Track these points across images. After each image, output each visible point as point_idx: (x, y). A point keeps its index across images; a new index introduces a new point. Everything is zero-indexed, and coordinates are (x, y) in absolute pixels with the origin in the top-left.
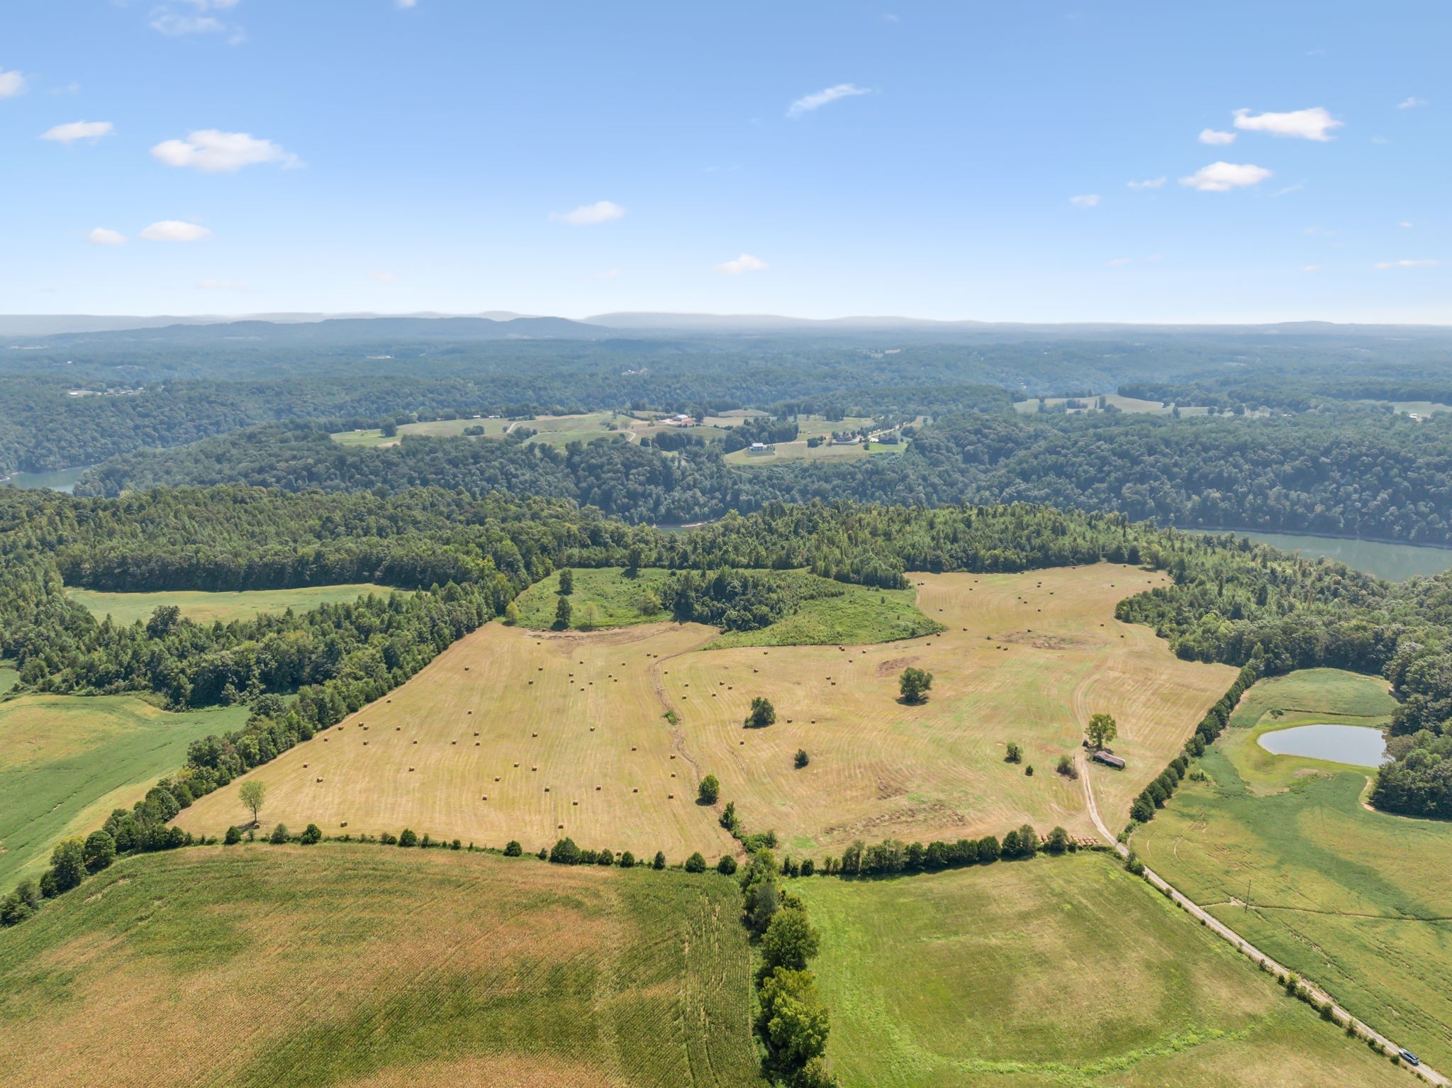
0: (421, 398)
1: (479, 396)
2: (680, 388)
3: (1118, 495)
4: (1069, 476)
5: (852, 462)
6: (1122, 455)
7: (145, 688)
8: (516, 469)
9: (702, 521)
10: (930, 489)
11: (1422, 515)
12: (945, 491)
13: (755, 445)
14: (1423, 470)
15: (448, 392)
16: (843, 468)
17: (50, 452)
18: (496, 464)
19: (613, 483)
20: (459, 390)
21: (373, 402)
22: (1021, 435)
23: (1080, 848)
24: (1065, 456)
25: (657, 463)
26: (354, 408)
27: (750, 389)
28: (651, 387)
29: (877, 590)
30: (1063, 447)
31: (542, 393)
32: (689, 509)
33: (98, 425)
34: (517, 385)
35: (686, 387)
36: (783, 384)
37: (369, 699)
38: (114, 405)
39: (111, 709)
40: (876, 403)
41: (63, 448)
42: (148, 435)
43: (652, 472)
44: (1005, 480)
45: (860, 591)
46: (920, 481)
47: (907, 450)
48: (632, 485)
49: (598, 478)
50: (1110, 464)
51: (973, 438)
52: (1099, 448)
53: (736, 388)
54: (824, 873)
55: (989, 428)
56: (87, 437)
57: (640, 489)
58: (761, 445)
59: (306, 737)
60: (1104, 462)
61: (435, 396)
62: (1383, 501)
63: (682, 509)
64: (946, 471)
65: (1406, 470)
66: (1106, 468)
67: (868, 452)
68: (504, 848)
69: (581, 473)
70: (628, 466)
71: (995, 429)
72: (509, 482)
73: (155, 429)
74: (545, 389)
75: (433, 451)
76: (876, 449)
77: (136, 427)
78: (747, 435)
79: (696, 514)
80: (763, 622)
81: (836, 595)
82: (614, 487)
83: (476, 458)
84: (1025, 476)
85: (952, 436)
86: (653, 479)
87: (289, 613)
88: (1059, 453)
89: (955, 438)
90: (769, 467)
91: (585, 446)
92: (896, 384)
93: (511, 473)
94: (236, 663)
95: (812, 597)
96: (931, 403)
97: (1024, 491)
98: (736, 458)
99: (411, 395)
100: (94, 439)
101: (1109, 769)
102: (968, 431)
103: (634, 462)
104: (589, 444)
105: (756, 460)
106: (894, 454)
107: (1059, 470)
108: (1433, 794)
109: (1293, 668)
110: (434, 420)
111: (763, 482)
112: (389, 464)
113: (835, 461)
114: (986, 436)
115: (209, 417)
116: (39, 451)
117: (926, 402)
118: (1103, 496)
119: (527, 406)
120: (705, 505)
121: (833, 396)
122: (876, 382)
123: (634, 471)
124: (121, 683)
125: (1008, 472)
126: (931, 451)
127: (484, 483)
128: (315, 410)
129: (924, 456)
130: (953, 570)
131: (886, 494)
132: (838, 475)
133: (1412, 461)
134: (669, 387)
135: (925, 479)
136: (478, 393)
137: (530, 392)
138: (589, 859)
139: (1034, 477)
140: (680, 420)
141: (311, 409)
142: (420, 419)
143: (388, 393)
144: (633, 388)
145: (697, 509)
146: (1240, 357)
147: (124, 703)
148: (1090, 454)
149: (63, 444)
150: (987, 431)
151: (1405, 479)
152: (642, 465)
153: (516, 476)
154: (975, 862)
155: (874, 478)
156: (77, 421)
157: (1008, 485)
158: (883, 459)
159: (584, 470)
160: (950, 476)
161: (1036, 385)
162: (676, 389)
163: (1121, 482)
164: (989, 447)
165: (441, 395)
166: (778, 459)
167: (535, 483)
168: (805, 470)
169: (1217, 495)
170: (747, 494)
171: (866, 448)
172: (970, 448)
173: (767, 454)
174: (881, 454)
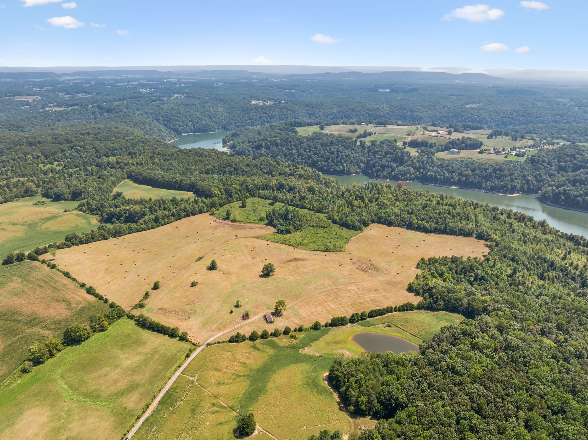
5: (492, 164)
9: (410, 180)
10: (524, 182)
13: (452, 150)
15: (375, 111)
16: (485, 166)
17: (232, 124)
18: (337, 147)
32: (405, 174)
33: (248, 115)
37: (138, 231)
38: (256, 109)
41: (236, 123)
42: (263, 120)
43: (395, 157)
44: (562, 183)
45: (335, 228)
46: (520, 177)
47: (526, 161)
49: (375, 157)
51: (568, 159)
55: (581, 155)
56: (244, 119)
57: (387, 164)
58: (455, 150)
59: (106, 239)
63: (401, 174)
64: (541, 174)
67: (506, 159)
69: (370, 154)
71: (584, 156)
72: (338, 154)
73: (266, 118)
75: (319, 139)
76: (510, 158)
77: (261, 117)
79: (407, 177)
80: (288, 232)
81: (325, 228)
82: (377, 161)
86: (395, 160)
89: (558, 157)
90: (453, 161)
91: (378, 143)
94: (118, 213)
95: (313, 226)
97: (569, 190)
98: (441, 155)
100: (246, 120)
102: (567, 155)
103: (390, 152)
104: (380, 142)
105: (448, 157)
106: (518, 162)
110: (347, 124)
111: (443, 167)
113: (481, 161)
114: (575, 158)
115: (285, 115)
116: (229, 123)
120: (413, 174)
123: (388, 156)
126: (538, 163)
127: (328, 154)
129: (533, 165)
131: (498, 181)
132: (480, 169)
135: (524, 176)
138: (94, 294)
143: (350, 110)
145: (408, 175)
149: (236, 121)
155: (498, 172)
156: (242, 114)
158: (511, 164)
159: (372, 153)
160: (541, 176)
164: (575, 164)
166: (459, 157)
168: (467, 164)
171: (506, 157)
172: (563, 163)
173: (455, 154)
174: (511, 161)
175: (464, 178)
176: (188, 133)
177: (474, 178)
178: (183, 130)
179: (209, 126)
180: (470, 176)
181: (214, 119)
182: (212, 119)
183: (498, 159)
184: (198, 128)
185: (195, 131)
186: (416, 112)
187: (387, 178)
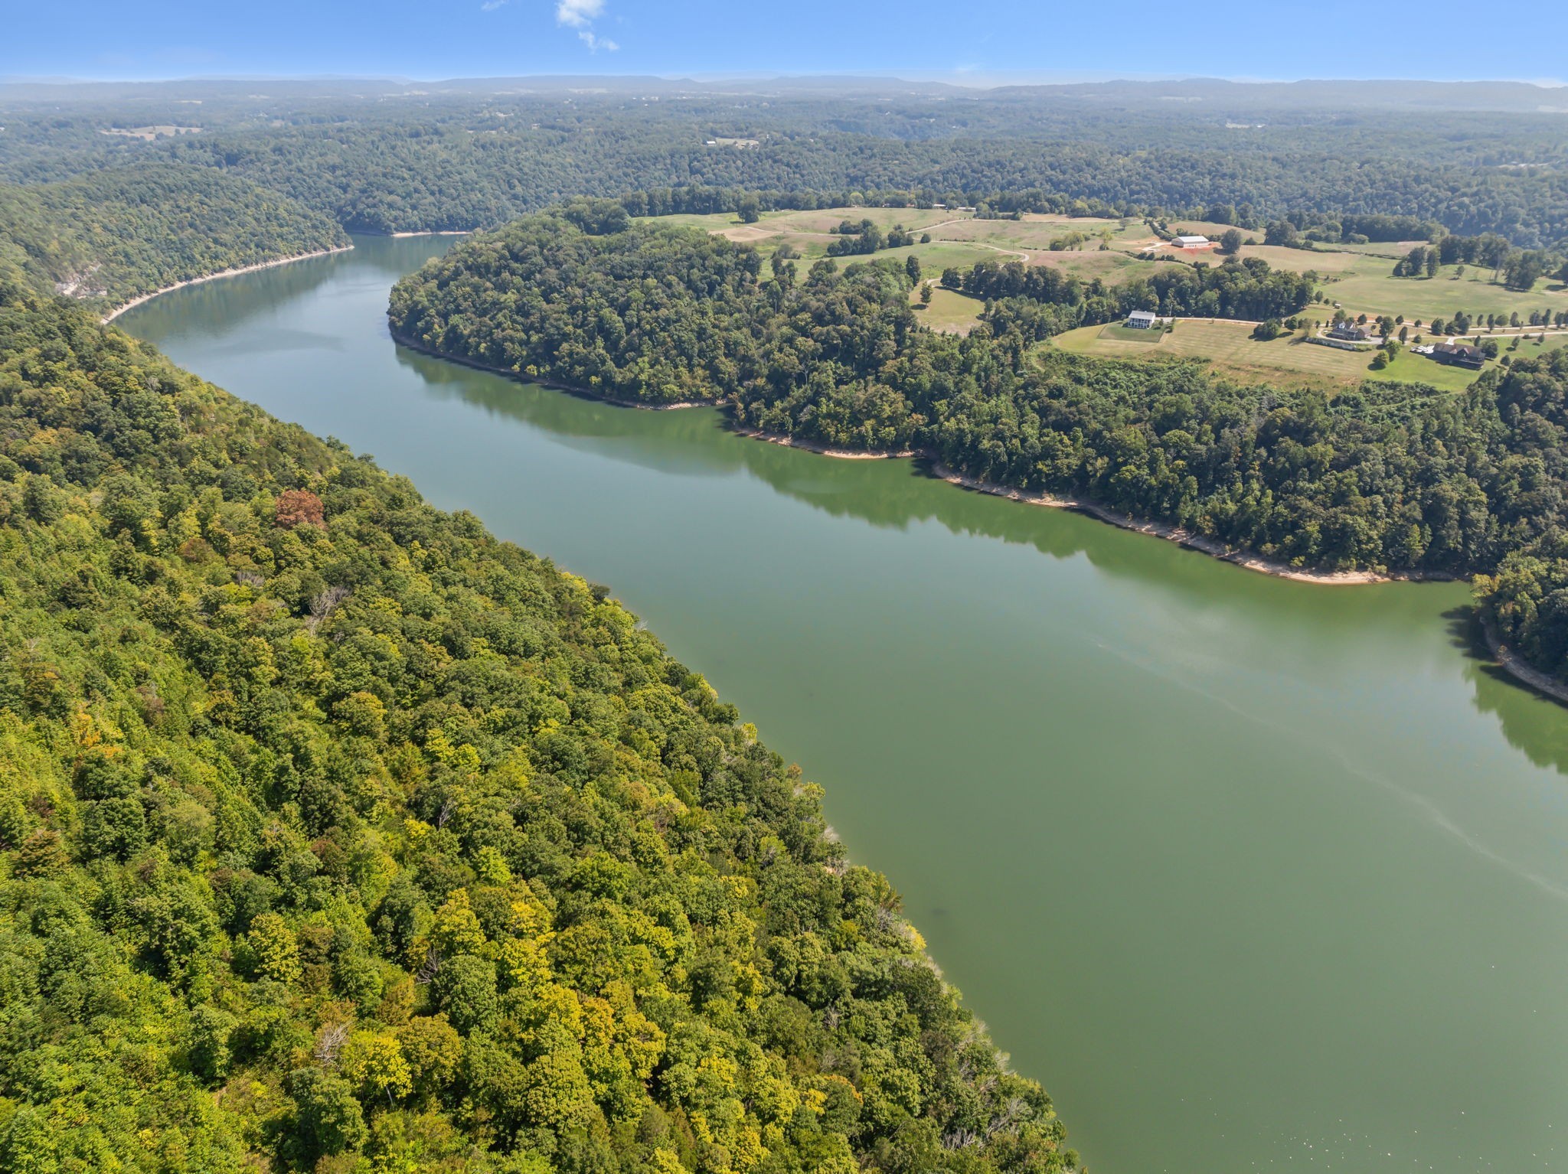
9: (876, 450)
10: (1414, 510)
32: (856, 419)
46: (1398, 482)
63: (844, 419)
76: (1403, 372)
78: (1171, 292)
86: (839, 351)
106: (1431, 392)
126: (1537, 407)
132: (1200, 416)
135: (1426, 477)
143: (990, 166)
155: (1284, 443)
171: (1378, 365)
173: (1141, 339)
174: (1394, 386)
175: (1102, 462)
176: (415, 230)
177: (1153, 465)
178: (396, 219)
179: (488, 209)
180: (1130, 452)
181: (519, 189)
182: (511, 187)
183: (1334, 369)
184: (449, 217)
185: (439, 226)
186: (1233, 177)
187: (782, 432)
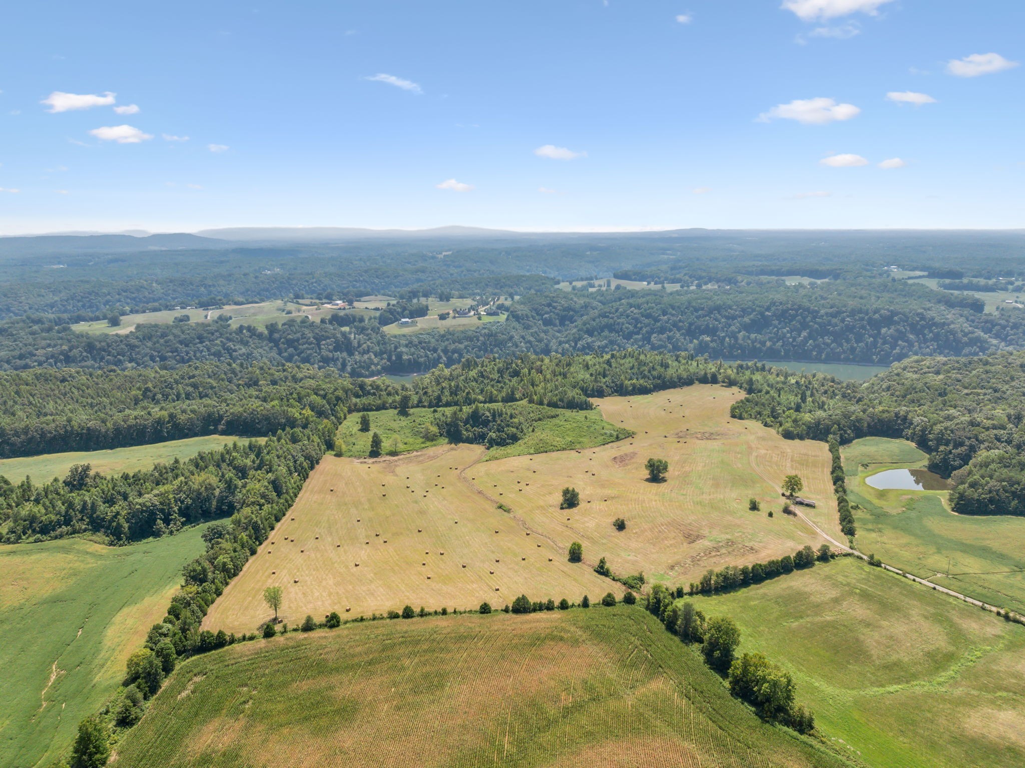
0: (117, 296)
1: (163, 293)
2: (316, 282)
3: (649, 342)
4: (617, 332)
5: (473, 329)
6: (648, 316)
7: (85, 530)
8: (234, 346)
11: (828, 345)
12: (537, 345)
13: (403, 320)
14: (825, 317)
16: (470, 333)
18: (218, 342)
19: (309, 352)
20: (146, 289)
21: (79, 301)
22: (577, 306)
23: (837, 556)
24: (612, 318)
25: (339, 335)
26: (64, 306)
27: (366, 282)
28: (294, 282)
29: (578, 412)
30: (610, 313)
31: (212, 289)
32: (368, 366)
34: (191, 284)
35: (320, 281)
36: (388, 277)
39: (66, 550)
40: (465, 288)
43: (337, 342)
45: (568, 413)
46: (521, 339)
47: (507, 319)
48: (325, 353)
49: (296, 349)
50: (641, 323)
51: (547, 309)
52: (632, 312)
53: (356, 281)
54: (691, 594)
55: (556, 302)
57: (331, 355)
58: (407, 320)
59: (253, 551)
60: (637, 321)
61: (128, 294)
62: (805, 337)
63: (363, 368)
64: (536, 332)
65: (815, 317)
66: (639, 325)
67: (481, 321)
68: (478, 608)
69: (281, 346)
70: (319, 339)
71: (559, 303)
72: (231, 355)
74: (214, 286)
75: (163, 335)
78: (395, 313)
79: (373, 371)
80: (515, 439)
81: (554, 417)
82: (311, 354)
83: (201, 339)
84: (590, 333)
85: (533, 308)
86: (337, 348)
87: (177, 461)
88: (608, 317)
89: (536, 310)
90: (417, 335)
91: (280, 326)
92: (465, 275)
93: (231, 349)
95: (540, 419)
96: (501, 287)
98: (391, 330)
99: (109, 294)
101: (808, 508)
102: (544, 305)
103: (323, 336)
104: (283, 325)
105: (406, 331)
107: (611, 328)
108: (991, 501)
109: (854, 439)
110: (144, 312)
111: (416, 346)
112: (132, 347)
113: (461, 329)
114: (555, 308)
117: (499, 287)
118: (640, 343)
119: (214, 299)
120: (378, 364)
121: (434, 284)
122: (452, 275)
123: (324, 342)
124: (64, 529)
125: (578, 331)
126: (523, 319)
128: (30, 308)
129: (519, 323)
130: (610, 395)
133: (817, 312)
134: (307, 282)
136: (162, 291)
137: (203, 289)
138: (539, 608)
139: (596, 333)
140: (337, 305)
141: (27, 308)
142: (132, 312)
144: (281, 283)
145: (373, 367)
146: (668, 252)
147: (74, 544)
148: (628, 316)
150: (555, 304)
151: (815, 323)
152: (329, 338)
153: (235, 351)
154: (781, 573)
157: (579, 339)
158: (493, 326)
159: (283, 343)
160: (538, 335)
161: (550, 273)
162: (312, 283)
163: (650, 333)
164: (558, 314)
165: (133, 293)
166: (421, 329)
167: (251, 355)
168: (443, 336)
169: (708, 339)
170: (407, 354)
171: (479, 319)
172: (546, 316)
173: (413, 326)
174: (490, 322)
175: (456, 355)
